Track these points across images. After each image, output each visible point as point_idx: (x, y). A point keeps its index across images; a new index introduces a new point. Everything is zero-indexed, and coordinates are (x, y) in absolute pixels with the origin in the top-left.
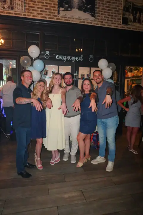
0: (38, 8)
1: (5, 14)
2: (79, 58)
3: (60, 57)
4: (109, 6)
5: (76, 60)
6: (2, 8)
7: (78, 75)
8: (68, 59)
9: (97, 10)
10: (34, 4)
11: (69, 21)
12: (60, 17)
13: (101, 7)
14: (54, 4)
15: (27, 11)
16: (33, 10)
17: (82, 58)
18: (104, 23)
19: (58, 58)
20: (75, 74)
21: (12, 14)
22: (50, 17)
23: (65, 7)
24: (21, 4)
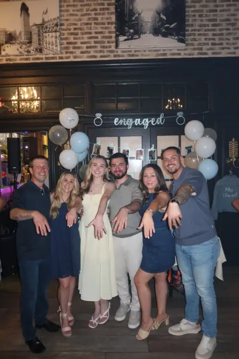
0: (82, 43)
1: (31, 61)
2: (156, 120)
3: (121, 121)
4: (215, 18)
5: (150, 123)
6: (26, 53)
7: (155, 151)
8: (136, 124)
9: (190, 29)
10: (75, 39)
11: (137, 56)
12: (120, 53)
13: (198, 23)
14: (110, 32)
15: (64, 51)
16: (74, 48)
17: (162, 119)
18: (204, 51)
19: (117, 123)
20: (150, 150)
21: (42, 59)
22: (102, 54)
23: (128, 34)
24: (54, 42)
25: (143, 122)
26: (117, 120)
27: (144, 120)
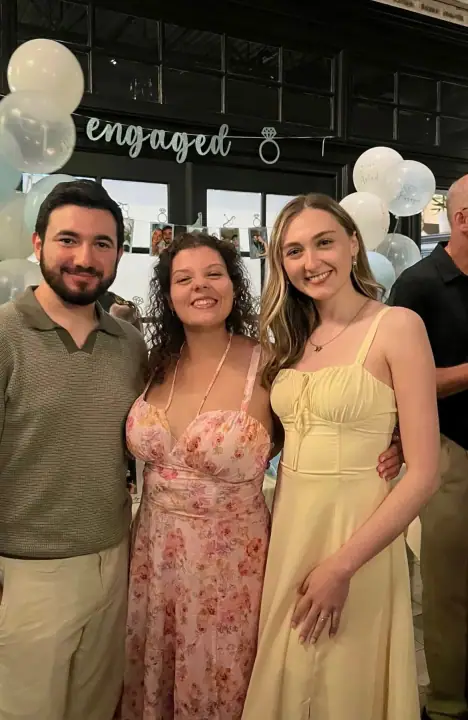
2: (208, 141)
3: (108, 131)
8: (154, 147)
17: (226, 142)
25: (173, 142)
26: (95, 125)
27: (176, 135)
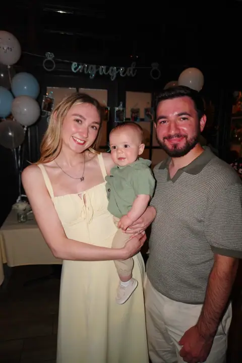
2: (126, 71)
3: (81, 68)
5: (119, 73)
7: (123, 111)
8: (101, 74)
17: (134, 70)
19: (75, 69)
20: (117, 109)
25: (110, 71)
26: (75, 65)
27: (111, 68)
